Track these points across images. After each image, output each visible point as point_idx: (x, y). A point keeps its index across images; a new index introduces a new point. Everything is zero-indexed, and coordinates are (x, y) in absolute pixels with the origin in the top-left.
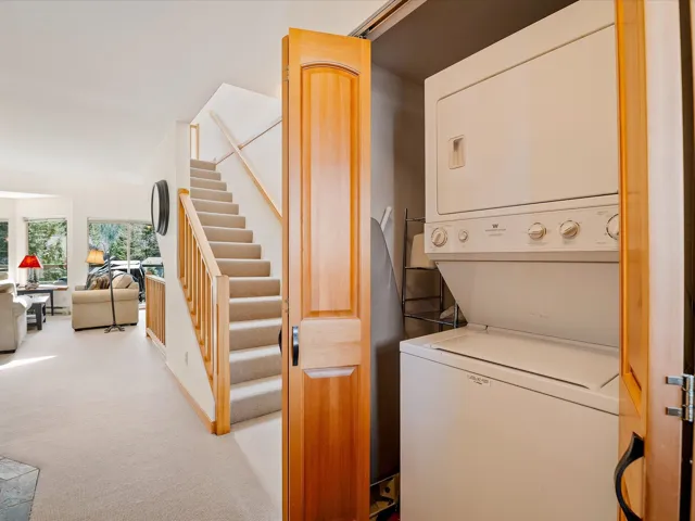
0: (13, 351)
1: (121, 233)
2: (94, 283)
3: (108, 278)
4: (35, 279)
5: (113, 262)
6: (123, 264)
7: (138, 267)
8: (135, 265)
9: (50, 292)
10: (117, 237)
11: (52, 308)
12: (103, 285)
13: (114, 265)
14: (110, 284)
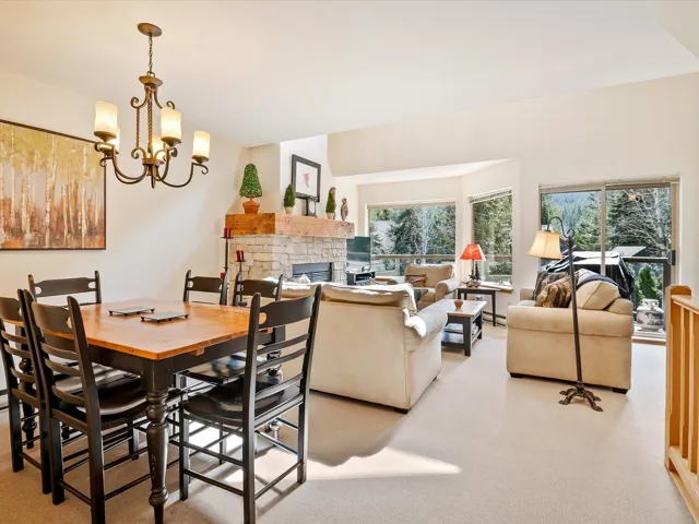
0: (404, 412)
1: (583, 220)
2: (544, 294)
3: (568, 285)
4: (477, 275)
5: (576, 254)
6: (593, 258)
7: (616, 262)
8: (613, 258)
9: (492, 293)
10: (578, 225)
11: (494, 315)
12: (561, 300)
13: (578, 259)
14: (573, 298)
